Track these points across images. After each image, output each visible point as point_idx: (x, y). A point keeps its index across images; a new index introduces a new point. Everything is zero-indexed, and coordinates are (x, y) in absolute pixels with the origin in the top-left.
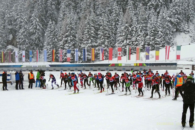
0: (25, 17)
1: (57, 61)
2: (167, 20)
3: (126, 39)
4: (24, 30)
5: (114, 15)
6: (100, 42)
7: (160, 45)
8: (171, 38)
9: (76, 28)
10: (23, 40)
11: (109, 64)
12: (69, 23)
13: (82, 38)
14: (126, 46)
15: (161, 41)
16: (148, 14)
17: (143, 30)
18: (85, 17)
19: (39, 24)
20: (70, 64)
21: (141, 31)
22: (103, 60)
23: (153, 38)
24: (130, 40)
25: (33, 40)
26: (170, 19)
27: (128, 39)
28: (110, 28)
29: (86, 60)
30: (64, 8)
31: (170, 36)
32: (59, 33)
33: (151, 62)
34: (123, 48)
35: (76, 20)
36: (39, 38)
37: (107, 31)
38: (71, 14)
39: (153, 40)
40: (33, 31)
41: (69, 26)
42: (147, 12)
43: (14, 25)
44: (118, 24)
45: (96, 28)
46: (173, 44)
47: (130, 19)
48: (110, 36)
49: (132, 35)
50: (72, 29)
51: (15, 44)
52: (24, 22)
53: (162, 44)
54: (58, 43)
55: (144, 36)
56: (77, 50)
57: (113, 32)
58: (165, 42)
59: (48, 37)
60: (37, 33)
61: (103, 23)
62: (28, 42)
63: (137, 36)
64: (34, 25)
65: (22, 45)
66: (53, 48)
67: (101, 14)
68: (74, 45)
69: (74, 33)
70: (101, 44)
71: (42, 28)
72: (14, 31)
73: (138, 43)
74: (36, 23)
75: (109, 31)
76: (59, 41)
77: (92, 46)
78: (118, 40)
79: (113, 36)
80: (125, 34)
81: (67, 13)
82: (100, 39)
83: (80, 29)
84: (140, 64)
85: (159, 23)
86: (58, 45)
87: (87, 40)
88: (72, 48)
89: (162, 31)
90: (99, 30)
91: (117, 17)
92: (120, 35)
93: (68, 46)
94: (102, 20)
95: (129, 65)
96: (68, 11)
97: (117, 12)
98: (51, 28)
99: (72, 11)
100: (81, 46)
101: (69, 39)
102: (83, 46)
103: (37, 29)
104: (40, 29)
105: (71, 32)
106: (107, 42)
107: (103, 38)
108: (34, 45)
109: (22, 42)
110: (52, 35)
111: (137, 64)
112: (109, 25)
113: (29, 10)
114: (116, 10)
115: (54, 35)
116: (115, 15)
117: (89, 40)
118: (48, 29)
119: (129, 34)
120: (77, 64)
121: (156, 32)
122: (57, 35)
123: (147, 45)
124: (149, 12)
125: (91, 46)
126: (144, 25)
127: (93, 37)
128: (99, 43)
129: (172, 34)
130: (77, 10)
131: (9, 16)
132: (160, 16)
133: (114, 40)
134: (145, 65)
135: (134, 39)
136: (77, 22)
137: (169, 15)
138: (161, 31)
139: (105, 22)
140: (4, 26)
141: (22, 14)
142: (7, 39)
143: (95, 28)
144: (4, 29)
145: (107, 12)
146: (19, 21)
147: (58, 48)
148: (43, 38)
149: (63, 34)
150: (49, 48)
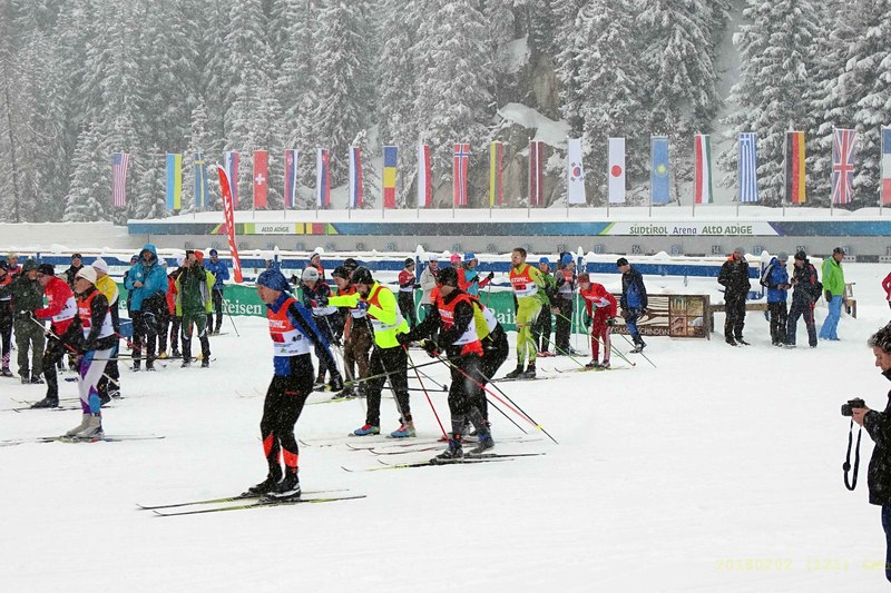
4: (605, 15)
32: (823, 29)
54: (814, 89)
59: (751, 54)
60: (679, 30)
62: (626, 84)
65: (594, 106)
66: (783, 118)
72: (540, 20)
76: (820, 80)
93: (880, 107)
101: (887, 62)
103: (682, 7)
108: (663, 101)
109: (595, 84)
110: (777, 42)
115: (790, 41)
118: (752, 2)
122: (806, 41)
142: (501, 66)
147: (813, 121)
148: (714, 58)
149: (850, 33)
150: (754, 119)
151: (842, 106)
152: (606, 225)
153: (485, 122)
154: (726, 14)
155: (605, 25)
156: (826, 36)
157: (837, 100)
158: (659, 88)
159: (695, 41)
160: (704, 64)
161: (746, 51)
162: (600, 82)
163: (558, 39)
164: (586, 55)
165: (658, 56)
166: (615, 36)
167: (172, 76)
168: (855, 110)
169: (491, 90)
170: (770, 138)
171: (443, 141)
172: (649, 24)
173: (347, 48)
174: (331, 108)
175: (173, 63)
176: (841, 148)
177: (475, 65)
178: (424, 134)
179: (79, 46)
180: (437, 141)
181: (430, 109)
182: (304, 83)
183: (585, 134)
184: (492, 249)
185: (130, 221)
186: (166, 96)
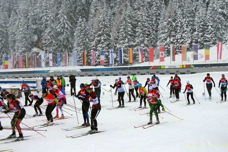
0: (51, 15)
1: (89, 64)
2: (218, 12)
3: (170, 36)
4: (50, 30)
5: (154, 9)
6: (138, 40)
7: (210, 43)
8: (224, 33)
9: (110, 25)
10: (49, 41)
11: (151, 67)
12: (101, 19)
13: (118, 36)
14: (169, 44)
15: (212, 38)
16: (195, 5)
17: (190, 25)
18: (120, 12)
19: (68, 22)
20: (104, 67)
21: (187, 26)
22: (143, 62)
23: (201, 34)
24: (174, 38)
25: (60, 41)
26: (223, 10)
27: (172, 36)
28: (150, 24)
29: (123, 63)
30: (96, 3)
31: (222, 31)
32: (91, 32)
33: (200, 62)
34: (166, 47)
35: (110, 16)
36: (68, 39)
37: (146, 27)
38: (104, 9)
39: (202, 36)
40: (61, 30)
41: (101, 23)
42: (194, 4)
43: (39, 25)
44: (159, 19)
45: (134, 24)
46: (226, 41)
47: (173, 12)
48: (150, 34)
49: (176, 32)
50: (106, 26)
51: (40, 46)
52: (50, 20)
53: (212, 41)
54: (90, 43)
55: (191, 32)
56: (112, 51)
57: (154, 28)
58: (216, 38)
59: (78, 37)
60: (65, 33)
61: (141, 19)
62: (55, 43)
63: (182, 33)
64: (61, 23)
65: (49, 47)
66: (84, 49)
67: (139, 7)
68: (108, 45)
69: (107, 31)
70: (140, 44)
71: (70, 27)
72: (39, 31)
73: (184, 41)
74: (64, 21)
75: (149, 28)
76: (90, 42)
77: (130, 46)
78: (160, 38)
79: (154, 34)
80: (168, 31)
81: (99, 8)
82: (139, 38)
83: (115, 26)
84: (186, 65)
85: (209, 15)
86: (90, 46)
87: (124, 40)
88: (106, 49)
89: (213, 25)
90: (137, 26)
91: (158, 11)
92: (162, 33)
93: (101, 47)
94: (140, 15)
95: (174, 67)
96: (101, 5)
97: (158, 5)
98: (81, 27)
99: (105, 6)
100: (116, 46)
101: (102, 38)
102: (118, 46)
103: (65, 28)
104: (68, 28)
105: (105, 30)
106: (147, 40)
107: (142, 37)
108: (62, 47)
109: (49, 43)
110: (82, 35)
111: (183, 65)
112: (149, 20)
113: (56, 6)
114: (157, 2)
115: (85, 35)
116: (156, 9)
117: (126, 39)
118: (77, 27)
119: (173, 30)
120: (113, 67)
121: (206, 27)
122: (88, 34)
123: (195, 42)
124: (196, 3)
125: (128, 46)
126: (191, 19)
127: (130, 35)
128: (138, 42)
129: (225, 28)
130: (112, 5)
131: (33, 14)
132: (209, 7)
133: (155, 38)
134: (192, 66)
135: (178, 36)
136: (111, 18)
137: (221, 6)
138: (211, 26)
139: (144, 18)
140: (28, 26)
141: (48, 11)
142: (32, 40)
143: (132, 25)
144: (28, 29)
145: (146, 6)
146: (44, 19)
147: (90, 50)
149: (96, 33)
150: (79, 50)
153: (29, 51)
154: (74, 30)
156: (91, 33)
157: (94, 45)
158: (62, 44)
159: (68, 35)
160: (70, 39)
163: (42, 35)
164: (47, 38)
166: (52, 34)
168: (97, 47)
169: (30, 45)
173: (2, 37)
176: (93, 54)
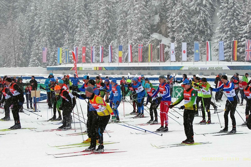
10: (179, 24)
36: (205, 21)
40: (196, 8)
51: (163, 31)
54: (240, 28)
60: (202, 12)
62: (187, 27)
65: (178, 33)
71: (210, 3)
72: (162, 10)
103: (202, 6)
104: (207, 5)
110: (229, 15)
115: (233, 15)
122: (238, 15)
140: (147, 2)
144: (146, 6)
148: (212, 20)
149: (250, 12)
150: (223, 37)
151: (248, 33)
152: (182, 67)
153: (147, 38)
154: (215, 7)
155: (181, 11)
156: (243, 13)
158: (196, 28)
159: (206, 15)
160: (209, 21)
161: (221, 18)
162: (180, 27)
163: (168, 15)
164: (175, 19)
165: (196, 19)
166: (184, 14)
167: (59, 26)
169: (149, 29)
170: (228, 42)
171: (135, 43)
172: (193, 10)
173: (108, 18)
174: (104, 34)
175: (59, 22)
176: (248, 45)
177: (144, 22)
178: (130, 42)
179: (33, 18)
180: (134, 44)
181: (132, 34)
182: (96, 28)
183: (175, 42)
184: (149, 74)
185: (47, 67)
186: (58, 32)
